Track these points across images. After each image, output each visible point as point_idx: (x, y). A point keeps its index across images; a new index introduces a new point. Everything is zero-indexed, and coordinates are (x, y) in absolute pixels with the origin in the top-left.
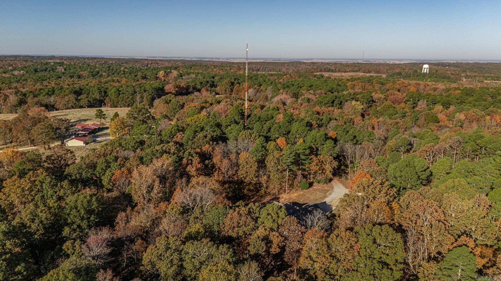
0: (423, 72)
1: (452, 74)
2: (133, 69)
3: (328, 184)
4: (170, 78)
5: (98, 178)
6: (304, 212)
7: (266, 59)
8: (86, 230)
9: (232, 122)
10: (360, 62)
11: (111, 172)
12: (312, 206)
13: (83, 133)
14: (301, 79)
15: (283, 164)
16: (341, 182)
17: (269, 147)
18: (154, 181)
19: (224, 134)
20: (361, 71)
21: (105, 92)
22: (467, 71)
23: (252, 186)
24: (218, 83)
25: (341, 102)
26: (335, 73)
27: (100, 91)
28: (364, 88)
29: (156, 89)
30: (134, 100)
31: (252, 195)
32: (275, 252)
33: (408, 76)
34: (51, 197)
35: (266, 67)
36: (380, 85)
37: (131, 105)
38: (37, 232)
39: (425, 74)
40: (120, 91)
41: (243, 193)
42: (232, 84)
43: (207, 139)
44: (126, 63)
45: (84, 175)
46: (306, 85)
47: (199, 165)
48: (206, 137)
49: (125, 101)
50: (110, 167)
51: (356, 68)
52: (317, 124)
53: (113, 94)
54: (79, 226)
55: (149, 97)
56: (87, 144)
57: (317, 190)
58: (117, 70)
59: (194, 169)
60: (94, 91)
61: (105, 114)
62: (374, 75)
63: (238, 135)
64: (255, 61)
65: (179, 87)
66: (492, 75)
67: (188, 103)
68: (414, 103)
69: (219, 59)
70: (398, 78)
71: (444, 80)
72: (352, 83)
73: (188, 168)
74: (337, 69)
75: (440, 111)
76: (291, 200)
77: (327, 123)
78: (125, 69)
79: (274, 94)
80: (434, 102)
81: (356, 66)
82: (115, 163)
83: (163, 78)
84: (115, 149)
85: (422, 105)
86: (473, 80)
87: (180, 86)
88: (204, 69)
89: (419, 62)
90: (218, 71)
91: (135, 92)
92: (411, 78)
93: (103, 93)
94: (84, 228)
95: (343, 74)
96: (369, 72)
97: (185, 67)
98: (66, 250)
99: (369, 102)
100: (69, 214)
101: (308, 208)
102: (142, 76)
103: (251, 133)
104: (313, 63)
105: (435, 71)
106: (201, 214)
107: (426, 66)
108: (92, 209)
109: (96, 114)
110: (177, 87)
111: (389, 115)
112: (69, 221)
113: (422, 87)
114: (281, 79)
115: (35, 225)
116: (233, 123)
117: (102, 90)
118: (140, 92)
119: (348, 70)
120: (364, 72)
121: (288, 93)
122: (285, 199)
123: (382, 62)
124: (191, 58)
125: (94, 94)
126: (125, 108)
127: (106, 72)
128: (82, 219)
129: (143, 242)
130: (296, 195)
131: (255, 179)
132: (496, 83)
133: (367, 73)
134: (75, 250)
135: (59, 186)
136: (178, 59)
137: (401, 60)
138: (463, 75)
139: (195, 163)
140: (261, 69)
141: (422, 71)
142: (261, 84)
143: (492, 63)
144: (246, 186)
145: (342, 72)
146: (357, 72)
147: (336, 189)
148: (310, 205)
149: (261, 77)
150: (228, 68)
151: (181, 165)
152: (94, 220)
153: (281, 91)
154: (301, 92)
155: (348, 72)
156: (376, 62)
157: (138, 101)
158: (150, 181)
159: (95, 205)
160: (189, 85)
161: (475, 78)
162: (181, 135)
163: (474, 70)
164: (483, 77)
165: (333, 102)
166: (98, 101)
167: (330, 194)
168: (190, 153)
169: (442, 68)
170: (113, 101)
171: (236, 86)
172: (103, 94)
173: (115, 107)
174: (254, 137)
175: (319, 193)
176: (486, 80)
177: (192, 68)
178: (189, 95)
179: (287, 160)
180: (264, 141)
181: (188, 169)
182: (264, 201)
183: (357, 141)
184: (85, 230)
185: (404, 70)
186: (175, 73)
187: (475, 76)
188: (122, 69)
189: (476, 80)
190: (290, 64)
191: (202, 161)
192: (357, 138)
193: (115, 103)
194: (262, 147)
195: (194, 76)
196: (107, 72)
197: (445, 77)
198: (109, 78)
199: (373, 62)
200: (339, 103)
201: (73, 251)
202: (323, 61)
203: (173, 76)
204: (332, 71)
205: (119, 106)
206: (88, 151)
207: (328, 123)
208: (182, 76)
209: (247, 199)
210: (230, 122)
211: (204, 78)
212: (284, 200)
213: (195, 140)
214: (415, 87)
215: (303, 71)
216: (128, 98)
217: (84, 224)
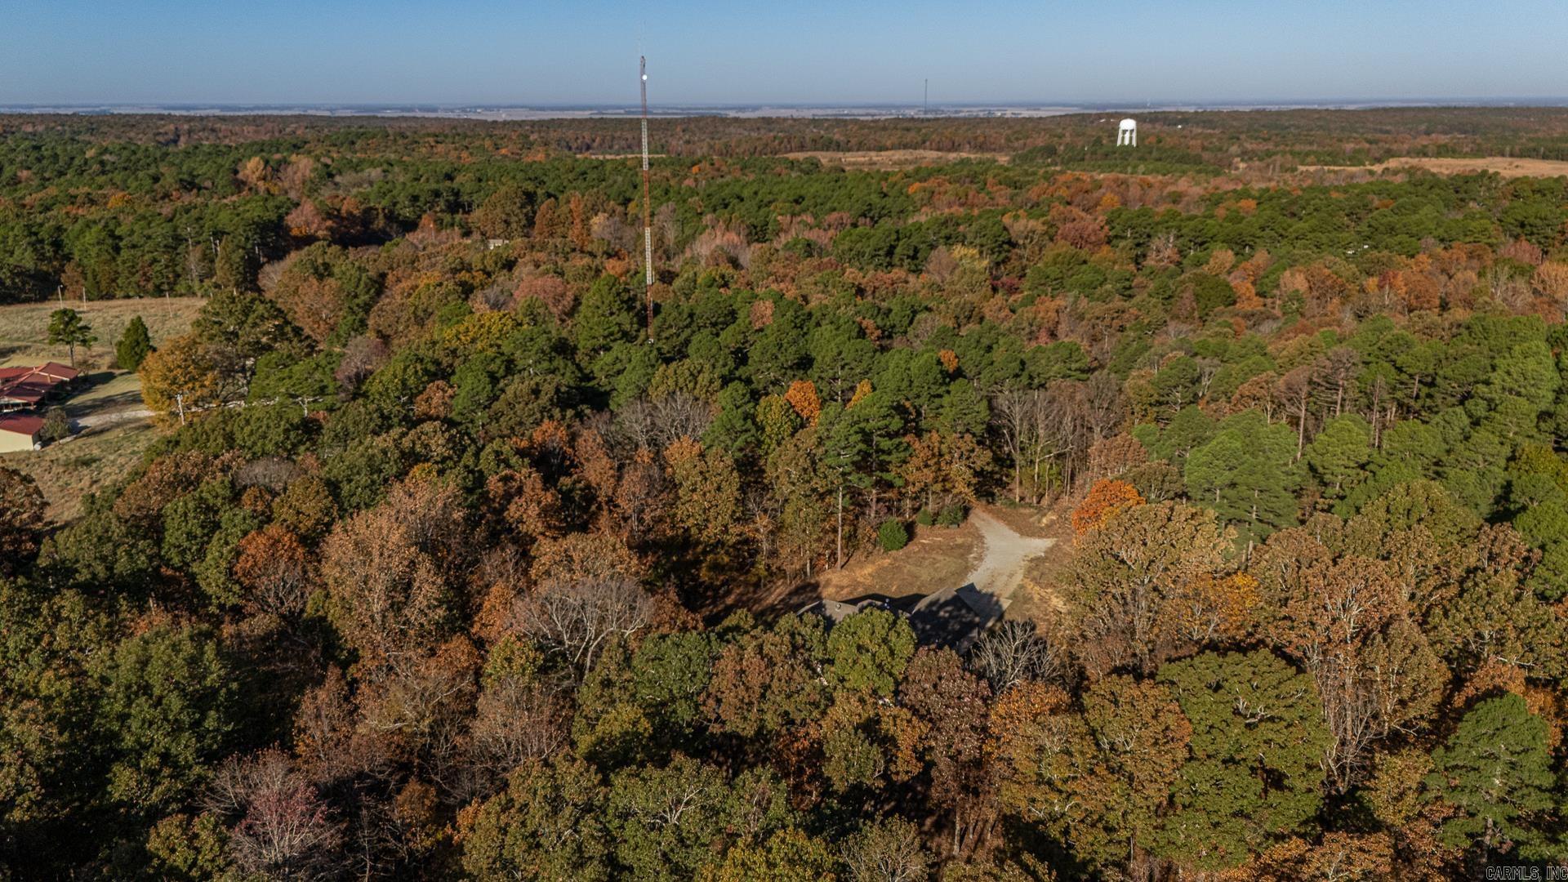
0: (1119, 143)
1: (1204, 148)
2: (134, 153)
3: (962, 525)
4: (287, 185)
5: (179, 569)
6: (928, 627)
7: (600, 108)
8: (197, 769)
9: (612, 334)
10: (911, 113)
11: (227, 543)
12: (947, 603)
13: (18, 401)
14: (752, 177)
15: (829, 472)
16: (999, 516)
17: (765, 414)
18: (413, 564)
19: (589, 377)
20: (928, 143)
21: (57, 245)
22: (1243, 137)
23: (727, 553)
24: (475, 197)
25: (916, 250)
26: (848, 154)
27: (34, 238)
28: (962, 200)
29: (257, 224)
30: (179, 269)
31: (723, 585)
32: (907, 772)
33: (1076, 158)
34: (19, 658)
35: (613, 138)
36: (1010, 191)
37: (166, 287)
38: (19, 800)
39: (1127, 151)
40: (120, 238)
41: (695, 578)
42: (530, 197)
43: (544, 400)
44: (91, 131)
45: (122, 566)
46: (784, 195)
47: (549, 494)
48: (536, 392)
49: (145, 274)
50: (217, 526)
51: (910, 137)
52: (878, 328)
53: (94, 251)
54: (165, 757)
55: (236, 258)
56: (44, 440)
57: (932, 548)
58: (72, 159)
59: (534, 510)
60: (10, 241)
61: (86, 328)
62: (972, 156)
63: (649, 380)
64: (568, 115)
65: (337, 217)
66: (1315, 147)
67: (399, 272)
68: (1138, 245)
69: (435, 110)
70: (1049, 165)
71: (1185, 167)
72: (925, 184)
73: (512, 508)
74: (854, 141)
75: (1228, 265)
76: (860, 589)
77: (906, 321)
78: (101, 154)
79: (688, 231)
80: (1199, 240)
81: (908, 130)
82: (237, 511)
83: (261, 183)
84: (216, 457)
85: (1163, 249)
86: (1268, 166)
87: (339, 211)
88: (401, 149)
89: (1094, 112)
90: (454, 154)
91: (179, 240)
92: (1086, 162)
93: (47, 247)
94: (187, 762)
95: (874, 156)
96: (954, 147)
97: (327, 142)
98: (163, 854)
99: (1000, 246)
100: (123, 718)
101: (938, 612)
102: (181, 180)
103: (695, 372)
104: (767, 121)
105: (1153, 140)
106: (620, 670)
107: (1128, 124)
108: (205, 688)
109: (52, 329)
110: (329, 216)
111: (1083, 286)
112: (129, 741)
113: (1134, 192)
114: (685, 177)
115: (9, 773)
116: (615, 340)
117: (43, 234)
118: (201, 239)
119: (889, 143)
120: (939, 150)
121: (732, 225)
122: (837, 586)
123: (981, 115)
124: (331, 110)
125: (12, 253)
126: (144, 301)
127: (29, 168)
128: (177, 729)
129: (427, 791)
130: (870, 570)
131: (735, 529)
132: (1335, 172)
133: (949, 151)
134: (198, 851)
135: (45, 612)
136: (289, 113)
137: (1036, 106)
138: (1234, 149)
139: (533, 490)
140: (595, 145)
141: (1116, 141)
142: (628, 195)
143: (1304, 110)
144: (705, 553)
145: (869, 149)
146: (915, 149)
147: (991, 539)
148: (942, 601)
149: (617, 171)
150: (488, 143)
151: (485, 498)
152: (217, 730)
153: (708, 218)
154: (775, 220)
155: (887, 149)
156: (961, 115)
157: (195, 274)
158: (398, 567)
159: (216, 671)
160: (371, 208)
161: (1270, 160)
162: (445, 392)
163: (1261, 135)
164: (1292, 153)
165: (890, 252)
166: (31, 276)
167: (980, 558)
168: (498, 453)
169: (1166, 128)
170: (95, 277)
171: (544, 206)
172: (49, 251)
173: (102, 298)
174: (706, 382)
175: (941, 558)
176: (1302, 164)
177: (357, 146)
178: (388, 244)
179: (839, 455)
180: (744, 395)
181: (513, 512)
182: (770, 601)
183: (1031, 378)
184: (190, 768)
185: (1060, 137)
186: (303, 165)
187: (1269, 154)
188: (90, 154)
189: (1274, 163)
190: (692, 126)
191: (549, 481)
192: (1030, 368)
193: (104, 284)
194: (745, 419)
195: (375, 173)
196: (35, 169)
197: (1185, 160)
198: (52, 190)
199: (953, 116)
200: (911, 253)
201: (191, 855)
202: (796, 114)
203: (299, 174)
204: (838, 147)
205: (119, 294)
206: (61, 470)
207: (911, 322)
208: (331, 176)
209: (707, 598)
210: (605, 337)
211: (417, 179)
212: (837, 592)
213: (496, 406)
214: (1117, 193)
215: (744, 146)
216: (155, 261)
217: (185, 748)
